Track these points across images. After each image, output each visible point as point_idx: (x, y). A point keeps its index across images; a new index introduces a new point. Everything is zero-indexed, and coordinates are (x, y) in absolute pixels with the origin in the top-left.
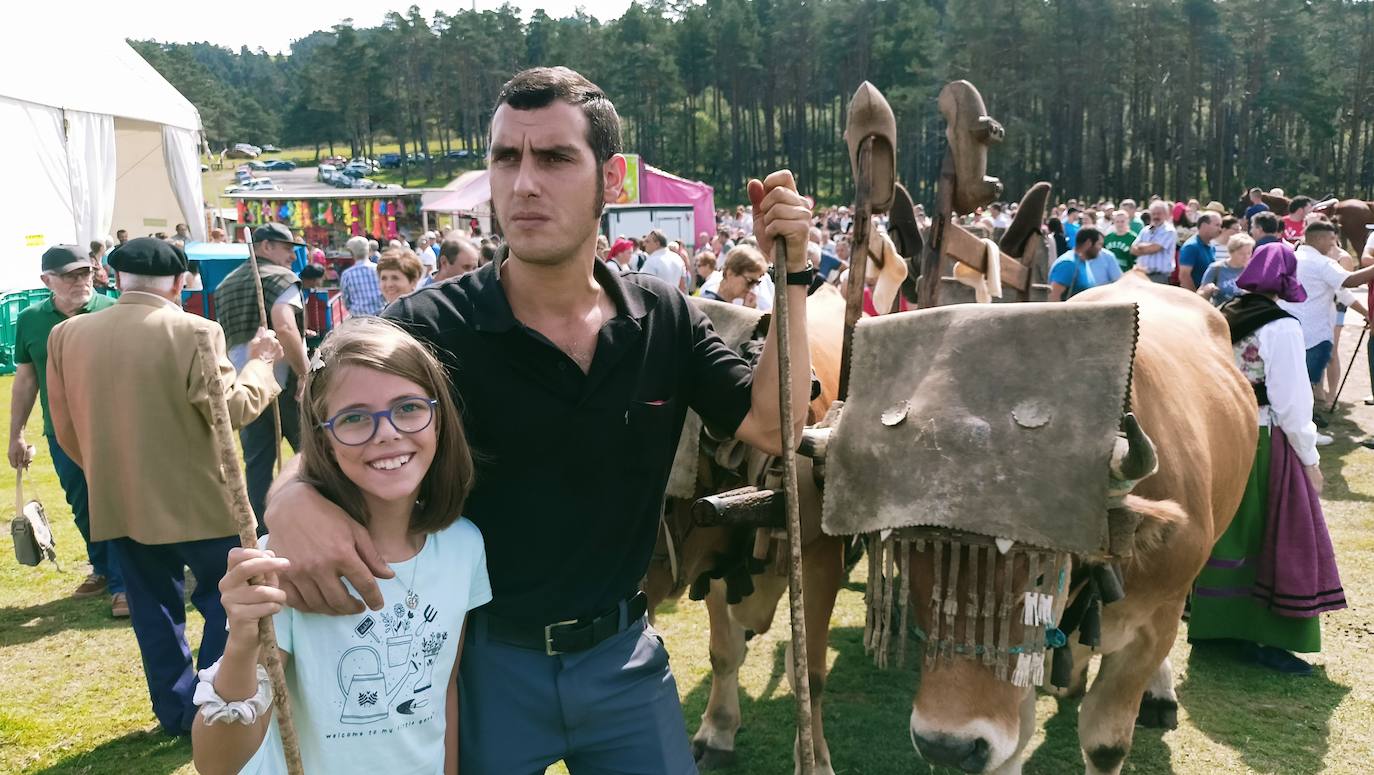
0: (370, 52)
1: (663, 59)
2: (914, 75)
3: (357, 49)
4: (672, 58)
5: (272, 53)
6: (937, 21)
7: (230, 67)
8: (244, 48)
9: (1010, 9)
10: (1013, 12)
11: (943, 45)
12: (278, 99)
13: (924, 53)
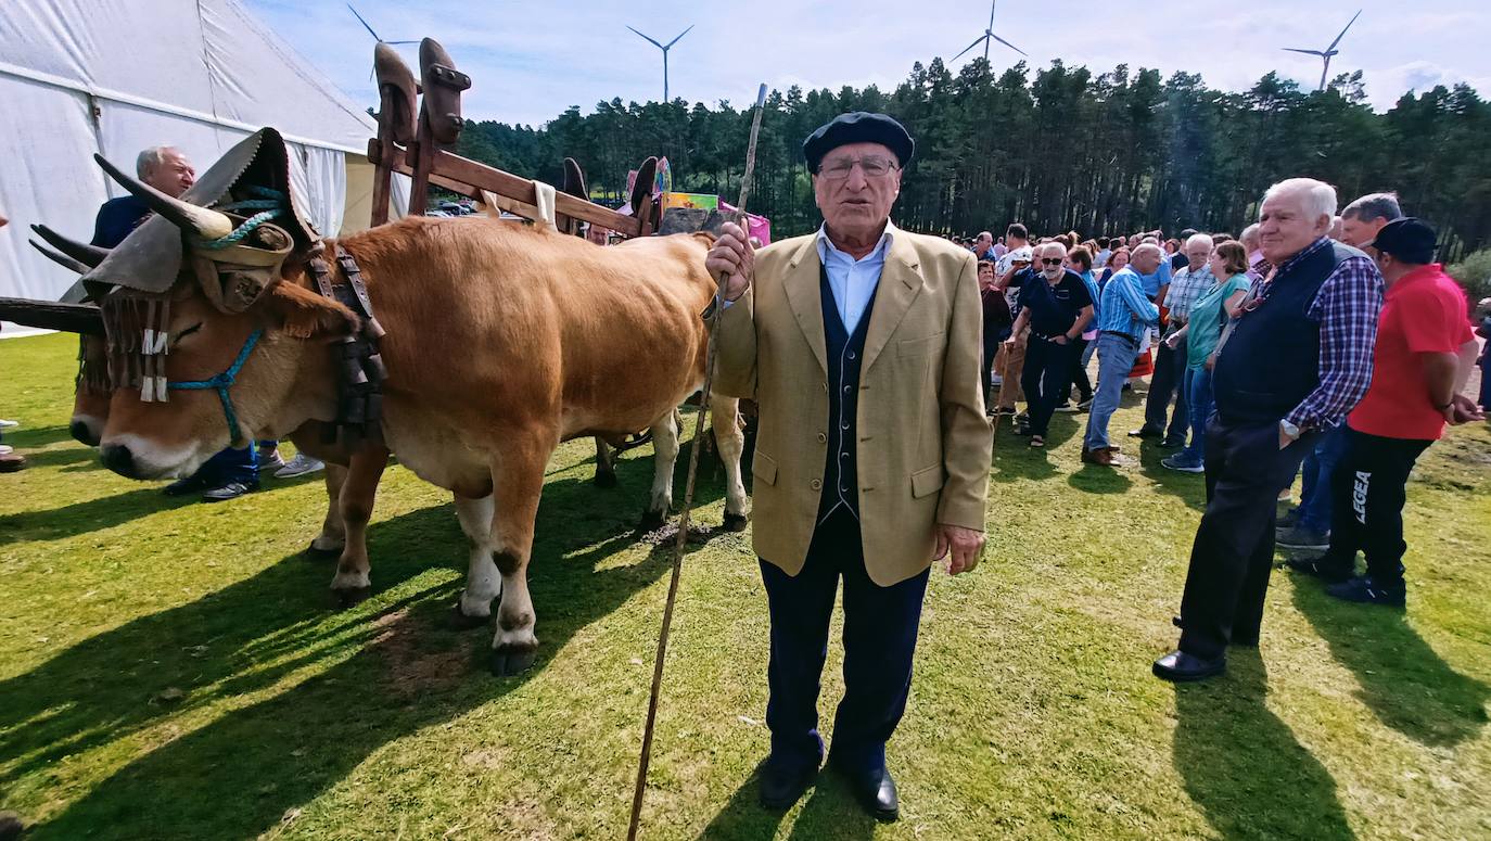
0: (588, 128)
1: (775, 137)
2: (938, 153)
3: (580, 127)
4: (781, 138)
5: (535, 130)
6: (959, 117)
7: (508, 138)
8: (518, 126)
9: (1008, 108)
10: (1010, 111)
11: (959, 132)
12: (535, 161)
13: (945, 137)
